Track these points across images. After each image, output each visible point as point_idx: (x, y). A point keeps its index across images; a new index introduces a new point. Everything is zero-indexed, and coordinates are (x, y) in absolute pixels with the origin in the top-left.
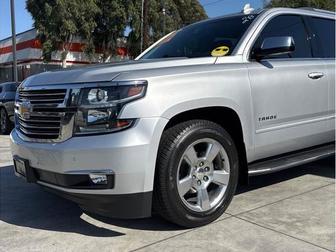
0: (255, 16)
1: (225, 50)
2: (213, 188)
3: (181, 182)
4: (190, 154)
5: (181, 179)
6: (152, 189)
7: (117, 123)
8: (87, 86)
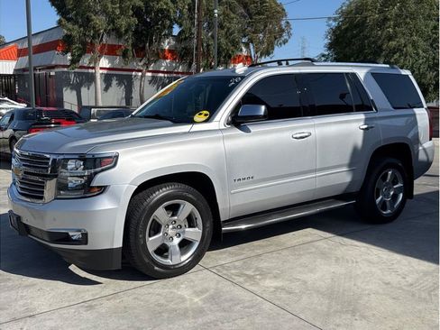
0: (243, 78)
1: (206, 115)
2: (185, 244)
3: (150, 239)
4: (161, 214)
5: (150, 236)
6: (121, 246)
7: (89, 190)
8: (66, 157)
